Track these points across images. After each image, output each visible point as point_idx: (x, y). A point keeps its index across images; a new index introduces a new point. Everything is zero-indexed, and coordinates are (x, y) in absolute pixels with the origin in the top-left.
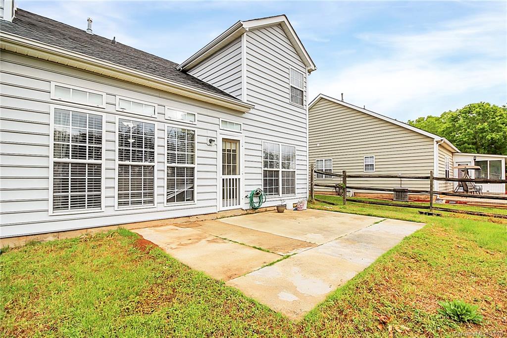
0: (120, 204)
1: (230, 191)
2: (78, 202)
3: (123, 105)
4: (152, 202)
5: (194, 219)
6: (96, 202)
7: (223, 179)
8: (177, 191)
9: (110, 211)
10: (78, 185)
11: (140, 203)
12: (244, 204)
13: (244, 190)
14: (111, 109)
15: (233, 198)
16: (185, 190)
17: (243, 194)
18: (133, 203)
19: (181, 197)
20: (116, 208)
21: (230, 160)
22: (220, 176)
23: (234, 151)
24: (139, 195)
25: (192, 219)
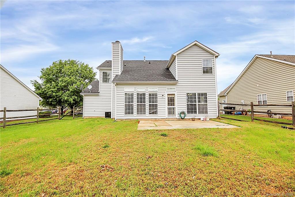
0: (137, 114)
1: (171, 112)
2: (129, 113)
3: (138, 90)
4: (145, 114)
5: (158, 120)
6: (132, 113)
7: (168, 108)
8: (152, 111)
9: (135, 115)
10: (129, 109)
11: (142, 114)
12: (177, 116)
13: (177, 111)
14: (135, 91)
15: (171, 114)
16: (155, 111)
17: (176, 113)
18: (140, 114)
19: (153, 113)
20: (136, 115)
21: (171, 101)
22: (167, 106)
23: (174, 98)
24: (142, 112)
25: (157, 120)
